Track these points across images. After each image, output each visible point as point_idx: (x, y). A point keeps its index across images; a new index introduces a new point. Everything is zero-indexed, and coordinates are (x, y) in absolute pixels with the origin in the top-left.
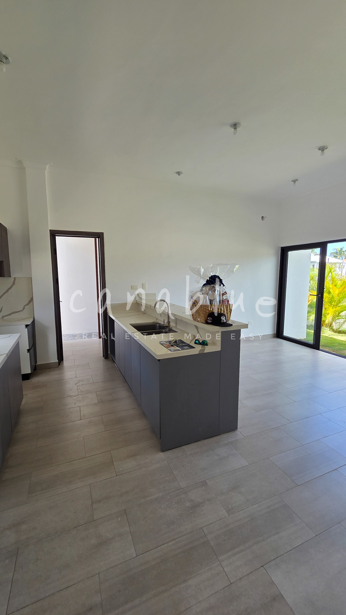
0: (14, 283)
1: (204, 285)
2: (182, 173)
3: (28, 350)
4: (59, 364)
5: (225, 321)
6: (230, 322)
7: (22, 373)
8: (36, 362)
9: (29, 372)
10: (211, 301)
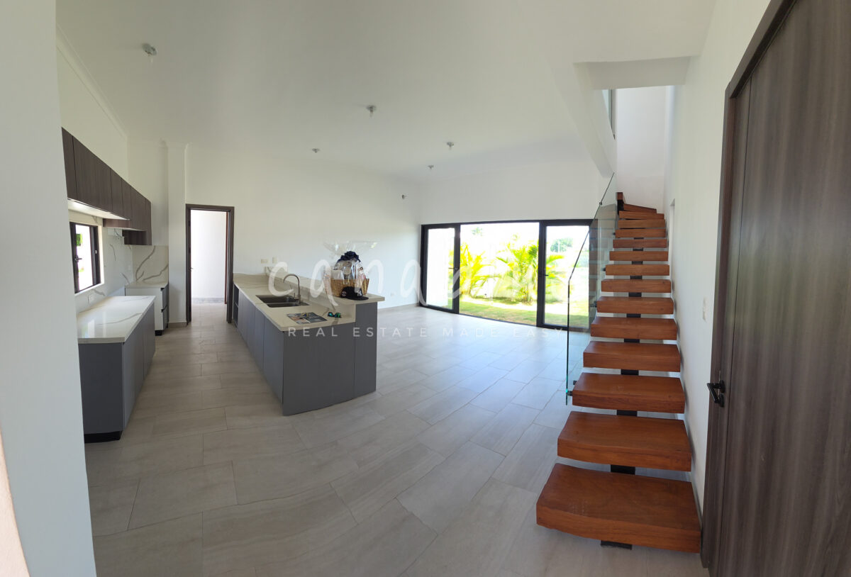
0: (154, 251)
1: (339, 260)
2: (318, 150)
3: (162, 310)
4: (187, 324)
5: (361, 294)
6: (367, 296)
7: (156, 329)
8: (168, 321)
9: (162, 329)
10: (345, 276)
